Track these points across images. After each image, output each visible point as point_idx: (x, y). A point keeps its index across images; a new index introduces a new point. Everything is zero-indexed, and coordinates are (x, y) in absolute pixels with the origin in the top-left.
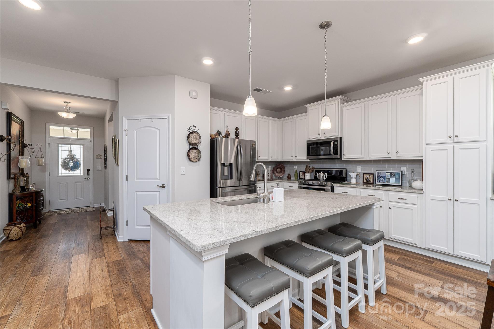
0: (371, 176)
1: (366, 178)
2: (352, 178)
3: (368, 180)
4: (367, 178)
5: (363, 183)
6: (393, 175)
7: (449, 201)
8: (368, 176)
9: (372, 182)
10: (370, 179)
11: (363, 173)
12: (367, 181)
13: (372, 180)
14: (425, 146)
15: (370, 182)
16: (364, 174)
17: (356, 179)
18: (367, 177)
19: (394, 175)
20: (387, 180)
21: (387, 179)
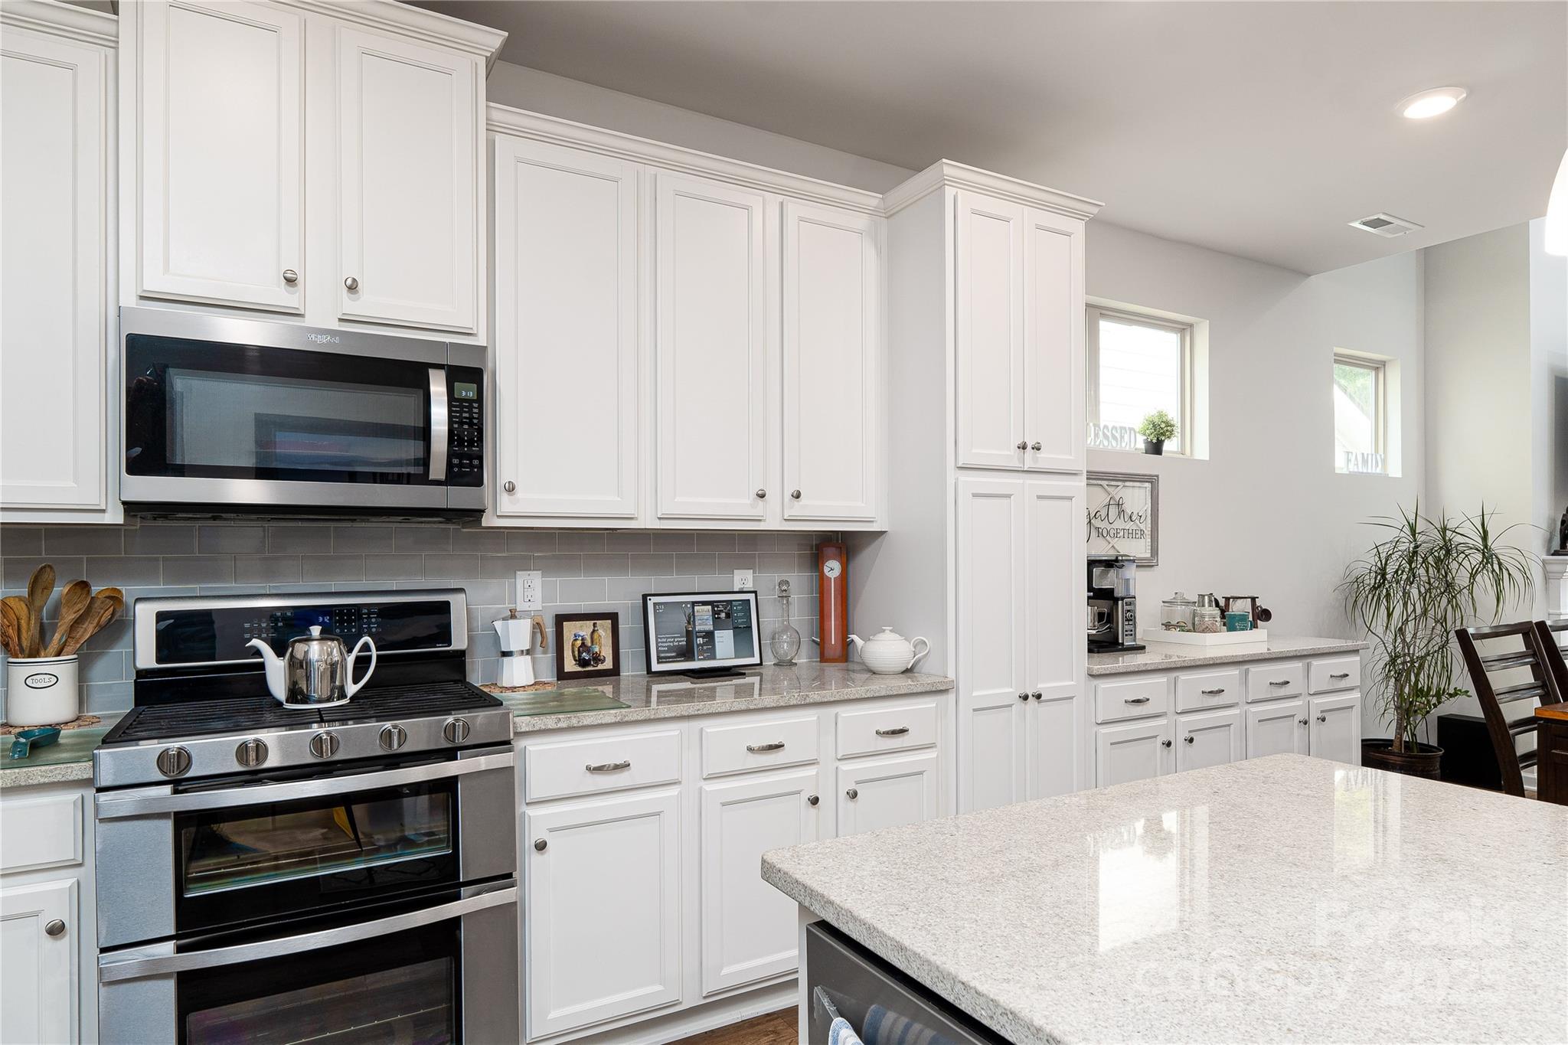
0: (604, 628)
1: (573, 645)
2: (505, 654)
3: (587, 658)
4: (579, 643)
5: (562, 675)
6: (723, 615)
7: (1020, 703)
8: (584, 629)
9: (608, 664)
10: (597, 649)
11: (557, 616)
12: (583, 663)
13: (607, 652)
14: (951, 474)
15: (600, 667)
16: (561, 619)
17: (529, 657)
18: (582, 639)
19: (728, 616)
20: (704, 644)
21: (703, 637)
